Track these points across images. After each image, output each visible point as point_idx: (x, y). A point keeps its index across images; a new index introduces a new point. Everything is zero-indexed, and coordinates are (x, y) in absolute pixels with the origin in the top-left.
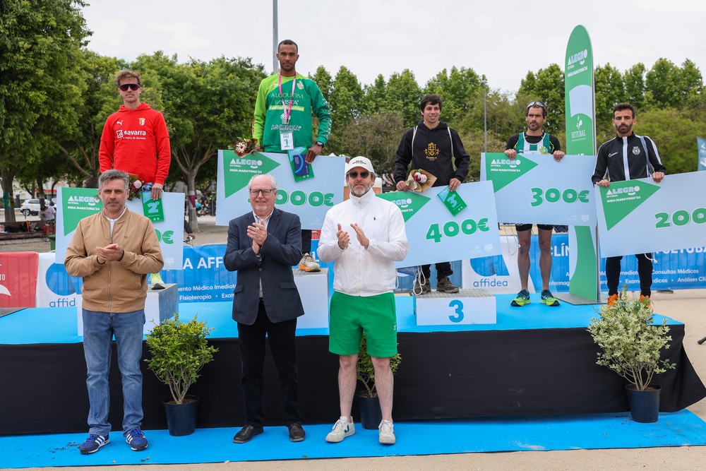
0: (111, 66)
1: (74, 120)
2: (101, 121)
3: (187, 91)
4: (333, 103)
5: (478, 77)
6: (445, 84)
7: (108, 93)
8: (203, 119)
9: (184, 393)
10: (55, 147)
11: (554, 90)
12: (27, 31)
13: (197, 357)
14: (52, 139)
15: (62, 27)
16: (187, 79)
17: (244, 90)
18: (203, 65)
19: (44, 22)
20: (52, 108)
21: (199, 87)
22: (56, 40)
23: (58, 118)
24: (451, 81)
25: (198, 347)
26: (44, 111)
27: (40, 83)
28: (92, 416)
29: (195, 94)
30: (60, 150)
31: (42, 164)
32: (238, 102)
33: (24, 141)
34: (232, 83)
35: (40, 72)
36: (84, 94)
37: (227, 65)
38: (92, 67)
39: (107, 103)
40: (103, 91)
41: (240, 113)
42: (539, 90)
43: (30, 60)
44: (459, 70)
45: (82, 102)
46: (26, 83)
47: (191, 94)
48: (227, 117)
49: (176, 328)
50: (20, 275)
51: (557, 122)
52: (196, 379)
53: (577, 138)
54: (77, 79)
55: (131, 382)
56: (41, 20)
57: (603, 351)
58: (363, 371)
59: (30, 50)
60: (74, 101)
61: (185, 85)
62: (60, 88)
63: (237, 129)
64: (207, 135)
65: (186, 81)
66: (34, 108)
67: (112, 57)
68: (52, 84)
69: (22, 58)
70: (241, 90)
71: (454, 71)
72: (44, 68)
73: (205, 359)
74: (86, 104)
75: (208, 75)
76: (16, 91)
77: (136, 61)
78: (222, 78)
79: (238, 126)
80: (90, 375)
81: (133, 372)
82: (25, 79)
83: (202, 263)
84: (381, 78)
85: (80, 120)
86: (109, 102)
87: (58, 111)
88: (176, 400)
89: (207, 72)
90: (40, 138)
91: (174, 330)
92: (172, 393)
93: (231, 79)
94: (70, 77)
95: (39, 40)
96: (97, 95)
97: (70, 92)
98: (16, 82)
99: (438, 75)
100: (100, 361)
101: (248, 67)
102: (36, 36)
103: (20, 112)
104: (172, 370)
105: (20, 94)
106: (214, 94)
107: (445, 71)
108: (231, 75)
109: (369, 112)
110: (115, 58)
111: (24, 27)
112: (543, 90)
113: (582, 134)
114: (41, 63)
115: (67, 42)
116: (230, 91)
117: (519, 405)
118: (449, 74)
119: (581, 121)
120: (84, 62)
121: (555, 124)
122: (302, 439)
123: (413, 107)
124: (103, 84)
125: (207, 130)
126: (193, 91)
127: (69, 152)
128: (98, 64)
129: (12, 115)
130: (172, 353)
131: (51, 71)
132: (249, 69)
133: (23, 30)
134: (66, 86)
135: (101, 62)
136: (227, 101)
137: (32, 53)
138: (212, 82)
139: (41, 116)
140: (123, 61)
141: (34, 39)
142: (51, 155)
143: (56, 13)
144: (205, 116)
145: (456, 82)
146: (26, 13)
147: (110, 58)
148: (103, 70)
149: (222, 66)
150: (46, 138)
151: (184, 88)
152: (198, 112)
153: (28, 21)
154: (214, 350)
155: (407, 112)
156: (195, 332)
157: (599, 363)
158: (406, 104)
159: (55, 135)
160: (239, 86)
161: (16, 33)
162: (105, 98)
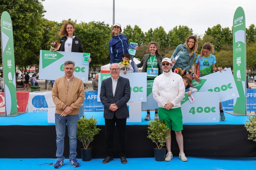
0: (53, 24)
1: (39, 44)
2: (49, 44)
3: (80, 34)
4: (133, 39)
5: (189, 29)
6: (176, 32)
7: (52, 34)
8: (86, 44)
9: (88, 145)
10: (32, 54)
11: (218, 34)
12: (23, 11)
13: (93, 132)
14: (31, 51)
15: (36, 9)
16: (80, 29)
17: (101, 33)
18: (86, 24)
19: (29, 8)
20: (32, 40)
21: (85, 32)
22: (33, 14)
23: (34, 43)
24: (178, 31)
25: (93, 128)
26: (29, 40)
27: (28, 30)
28: (58, 153)
29: (83, 35)
30: (34, 55)
31: (27, 61)
32: (99, 38)
33: (21, 51)
34: (97, 31)
35: (27, 26)
36: (43, 34)
37: (95, 24)
38: (46, 24)
39: (51, 38)
40: (50, 33)
41: (100, 42)
42: (213, 34)
43: (24, 22)
44: (182, 27)
45: (42, 37)
46: (22, 30)
47: (82, 35)
48: (95, 43)
49: (85, 121)
50: (23, 100)
51: (220, 47)
52: (93, 140)
53: (238, 51)
54: (41, 29)
55: (73, 141)
56: (28, 7)
57: (250, 134)
58: (156, 139)
59: (24, 18)
60: (39, 37)
61: (79, 31)
62: (34, 32)
63: (98, 48)
64: (87, 50)
65: (80, 30)
66: (25, 39)
67: (53, 21)
68: (31, 31)
69: (21, 21)
70: (100, 33)
71: (180, 27)
72: (29, 25)
73: (96, 133)
74: (43, 38)
75: (88, 28)
76: (19, 33)
77: (61, 22)
78: (93, 29)
79: (98, 47)
80: (57, 138)
81: (74, 137)
82: (22, 29)
83: (89, 97)
84: (151, 29)
85: (41, 44)
86: (52, 37)
87: (34, 41)
88: (85, 148)
89: (87, 27)
90: (27, 51)
91: (84, 121)
92: (83, 145)
93: (96, 29)
94: (38, 28)
95: (27, 14)
96: (47, 35)
97: (38, 34)
98: (19, 30)
99: (174, 28)
100: (62, 132)
101: (103, 25)
102: (26, 13)
103: (20, 41)
104: (84, 136)
105: (20, 35)
106: (90, 35)
107: (176, 27)
108: (96, 28)
109: (147, 42)
110: (54, 21)
111: (22, 10)
112: (214, 34)
113: (240, 49)
114: (27, 23)
115: (37, 15)
116: (96, 34)
117: (216, 154)
118: (178, 28)
119: (240, 44)
120: (43, 23)
121: (219, 47)
122: (126, 163)
123: (164, 41)
124: (50, 31)
125: (87, 48)
126: (82, 34)
127: (37, 56)
128: (48, 23)
129: (17, 42)
130: (84, 130)
131: (31, 26)
132: (103, 26)
133: (21, 11)
134: (37, 31)
135: (49, 23)
136: (95, 38)
137: (24, 19)
138: (89, 30)
139: (28, 42)
140: (57, 22)
141: (25, 14)
142: (30, 57)
143: (33, 4)
144: (87, 43)
145: (180, 31)
146: (23, 4)
147: (52, 21)
148: (50, 26)
149: (93, 25)
150: (29, 51)
151: (79, 32)
152: (84, 42)
153: (23, 7)
154: (99, 130)
155: (162, 42)
156: (93, 123)
157: (249, 138)
158: (161, 40)
159: (32, 49)
160: (99, 32)
161: (19, 12)
162: (50, 36)
